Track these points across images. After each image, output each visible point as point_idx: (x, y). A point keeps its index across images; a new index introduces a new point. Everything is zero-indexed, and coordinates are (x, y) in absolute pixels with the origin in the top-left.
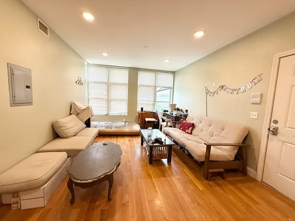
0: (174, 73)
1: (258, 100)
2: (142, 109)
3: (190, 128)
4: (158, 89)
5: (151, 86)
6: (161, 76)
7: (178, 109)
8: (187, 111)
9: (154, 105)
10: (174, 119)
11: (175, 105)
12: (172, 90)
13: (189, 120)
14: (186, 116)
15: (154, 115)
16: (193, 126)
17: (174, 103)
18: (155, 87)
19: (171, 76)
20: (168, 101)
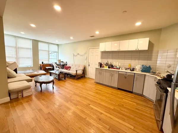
0: (58, 45)
1: (86, 58)
2: (43, 62)
3: (69, 68)
4: (50, 52)
5: (46, 51)
6: (51, 46)
7: (62, 62)
8: (66, 62)
9: (49, 60)
10: (62, 66)
11: (60, 60)
12: (57, 53)
13: (68, 66)
14: (67, 64)
15: (50, 65)
16: (70, 67)
17: (59, 59)
18: (49, 51)
19: (56, 47)
20: (56, 58)
